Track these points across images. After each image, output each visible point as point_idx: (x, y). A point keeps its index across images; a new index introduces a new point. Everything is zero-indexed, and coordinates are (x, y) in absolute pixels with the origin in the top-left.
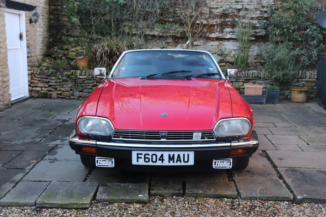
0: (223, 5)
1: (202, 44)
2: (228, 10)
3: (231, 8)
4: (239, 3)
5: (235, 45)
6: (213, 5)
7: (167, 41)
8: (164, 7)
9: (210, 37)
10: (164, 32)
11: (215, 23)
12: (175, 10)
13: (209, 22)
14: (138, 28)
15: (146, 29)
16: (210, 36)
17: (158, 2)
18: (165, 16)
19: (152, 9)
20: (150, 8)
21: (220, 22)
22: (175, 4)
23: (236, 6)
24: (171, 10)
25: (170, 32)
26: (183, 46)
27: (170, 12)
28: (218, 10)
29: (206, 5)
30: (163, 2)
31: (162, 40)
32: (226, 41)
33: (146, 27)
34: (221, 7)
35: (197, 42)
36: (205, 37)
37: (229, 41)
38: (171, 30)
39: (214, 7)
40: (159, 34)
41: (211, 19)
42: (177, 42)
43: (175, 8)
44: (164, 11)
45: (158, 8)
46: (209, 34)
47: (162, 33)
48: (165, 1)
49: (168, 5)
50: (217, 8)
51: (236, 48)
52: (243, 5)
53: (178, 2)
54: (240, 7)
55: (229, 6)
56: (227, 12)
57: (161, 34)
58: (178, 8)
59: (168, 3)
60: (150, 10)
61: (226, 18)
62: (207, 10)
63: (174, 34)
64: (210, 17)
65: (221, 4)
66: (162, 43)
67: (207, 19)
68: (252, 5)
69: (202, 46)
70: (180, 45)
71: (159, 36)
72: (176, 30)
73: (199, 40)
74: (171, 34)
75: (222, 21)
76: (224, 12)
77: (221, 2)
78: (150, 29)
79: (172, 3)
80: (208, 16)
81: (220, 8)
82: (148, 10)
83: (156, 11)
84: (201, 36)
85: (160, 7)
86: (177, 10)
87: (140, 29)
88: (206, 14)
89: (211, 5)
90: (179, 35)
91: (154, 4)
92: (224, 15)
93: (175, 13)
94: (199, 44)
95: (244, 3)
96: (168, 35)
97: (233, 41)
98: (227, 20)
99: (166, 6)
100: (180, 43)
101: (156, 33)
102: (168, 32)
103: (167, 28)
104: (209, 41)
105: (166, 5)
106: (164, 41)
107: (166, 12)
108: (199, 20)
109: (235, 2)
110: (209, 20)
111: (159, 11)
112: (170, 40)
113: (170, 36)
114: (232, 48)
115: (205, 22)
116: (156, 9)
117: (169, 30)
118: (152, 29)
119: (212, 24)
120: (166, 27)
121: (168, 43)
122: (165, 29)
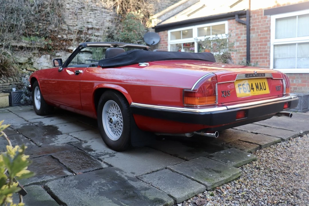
0: (78, 24)
1: (63, 55)
2: (83, 28)
3: (84, 27)
4: (89, 23)
5: (88, 57)
6: (70, 23)
7: (34, 52)
8: (29, 22)
9: (69, 50)
10: (31, 44)
11: (72, 38)
12: (38, 25)
13: (68, 37)
14: (4, 39)
15: (13, 41)
16: (69, 48)
17: (22, 16)
18: (29, 30)
19: (16, 22)
20: (15, 21)
21: (77, 37)
22: (40, 20)
23: (88, 25)
24: (36, 24)
25: (37, 44)
26: (47, 57)
27: (34, 27)
28: (75, 28)
29: (65, 23)
30: (28, 17)
31: (28, 51)
32: (81, 53)
33: (12, 38)
34: (77, 25)
35: (59, 53)
36: (65, 50)
37: (83, 53)
38: (37, 42)
39: (71, 25)
40: (27, 45)
41: (69, 34)
42: (41, 53)
43: (38, 23)
44: (29, 25)
45: (24, 22)
46: (68, 47)
47: (29, 44)
48: (30, 16)
49: (33, 20)
50: (73, 26)
51: (88, 59)
52: (93, 25)
53: (42, 18)
54: (90, 26)
55: (83, 25)
56: (82, 30)
57: (28, 46)
58: (42, 23)
59: (33, 18)
60: (15, 23)
61: (81, 34)
62: (66, 27)
63: (40, 46)
64: (68, 33)
65: (76, 23)
66: (29, 54)
67: (66, 35)
68: (98, 25)
69: (63, 57)
70: (44, 56)
71: (27, 47)
72: (42, 42)
73: (60, 52)
74: (38, 46)
75: (78, 37)
76: (80, 30)
77: (76, 21)
78: (17, 41)
79: (36, 18)
80: (66, 32)
81: (75, 26)
82: (13, 23)
83: (21, 25)
84: (62, 49)
85: (25, 21)
86: (41, 25)
87: (6, 40)
88: (65, 30)
89: (69, 23)
90: (43, 47)
91: (18, 18)
92: (80, 32)
93: (39, 28)
94: (61, 55)
95: (93, 24)
96: (35, 46)
97: (86, 53)
98: (81, 36)
99: (31, 21)
100: (44, 54)
101: (24, 45)
102: (34, 44)
103: (34, 41)
104: (68, 53)
105: (31, 19)
106: (31, 52)
107: (31, 26)
108: (61, 35)
109: (86, 22)
110: (68, 35)
111: (23, 25)
112: (36, 51)
113: (37, 47)
114: (86, 59)
115: (65, 37)
116: (22, 22)
117: (35, 42)
118: (19, 41)
119: (70, 38)
120: (32, 39)
121: (34, 53)
122: (31, 41)
